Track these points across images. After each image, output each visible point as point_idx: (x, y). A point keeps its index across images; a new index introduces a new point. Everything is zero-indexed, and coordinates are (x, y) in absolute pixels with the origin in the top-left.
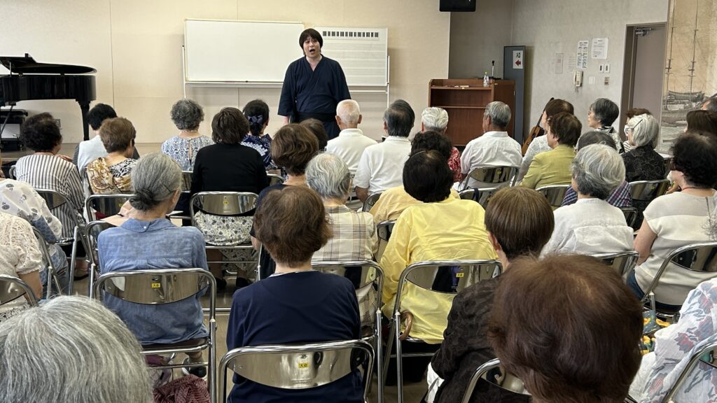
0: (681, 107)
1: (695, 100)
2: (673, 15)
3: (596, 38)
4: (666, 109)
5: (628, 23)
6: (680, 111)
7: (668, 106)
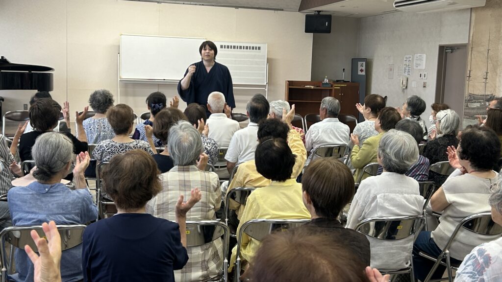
0: (478, 105)
2: (473, 39)
3: (417, 53)
4: (467, 106)
5: (440, 44)
6: (478, 108)
7: (469, 104)
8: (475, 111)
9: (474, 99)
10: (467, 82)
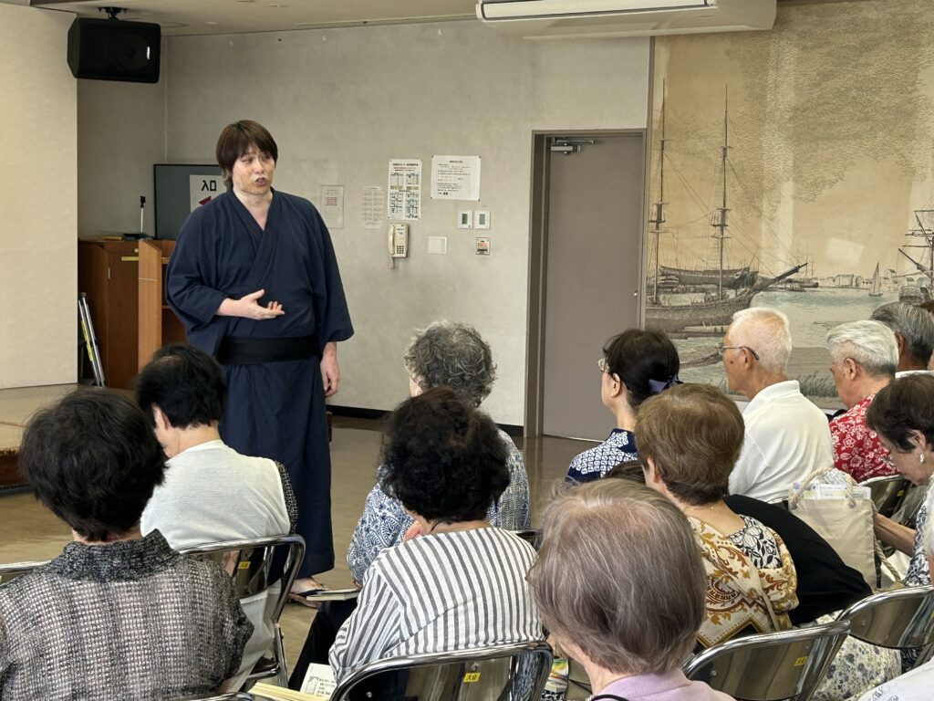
0: (699, 298)
1: (734, 285)
2: (664, 116)
3: (443, 154)
4: (657, 303)
5: (537, 128)
6: (696, 307)
7: (661, 297)
8: (687, 316)
9: (680, 282)
10: (651, 236)
